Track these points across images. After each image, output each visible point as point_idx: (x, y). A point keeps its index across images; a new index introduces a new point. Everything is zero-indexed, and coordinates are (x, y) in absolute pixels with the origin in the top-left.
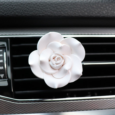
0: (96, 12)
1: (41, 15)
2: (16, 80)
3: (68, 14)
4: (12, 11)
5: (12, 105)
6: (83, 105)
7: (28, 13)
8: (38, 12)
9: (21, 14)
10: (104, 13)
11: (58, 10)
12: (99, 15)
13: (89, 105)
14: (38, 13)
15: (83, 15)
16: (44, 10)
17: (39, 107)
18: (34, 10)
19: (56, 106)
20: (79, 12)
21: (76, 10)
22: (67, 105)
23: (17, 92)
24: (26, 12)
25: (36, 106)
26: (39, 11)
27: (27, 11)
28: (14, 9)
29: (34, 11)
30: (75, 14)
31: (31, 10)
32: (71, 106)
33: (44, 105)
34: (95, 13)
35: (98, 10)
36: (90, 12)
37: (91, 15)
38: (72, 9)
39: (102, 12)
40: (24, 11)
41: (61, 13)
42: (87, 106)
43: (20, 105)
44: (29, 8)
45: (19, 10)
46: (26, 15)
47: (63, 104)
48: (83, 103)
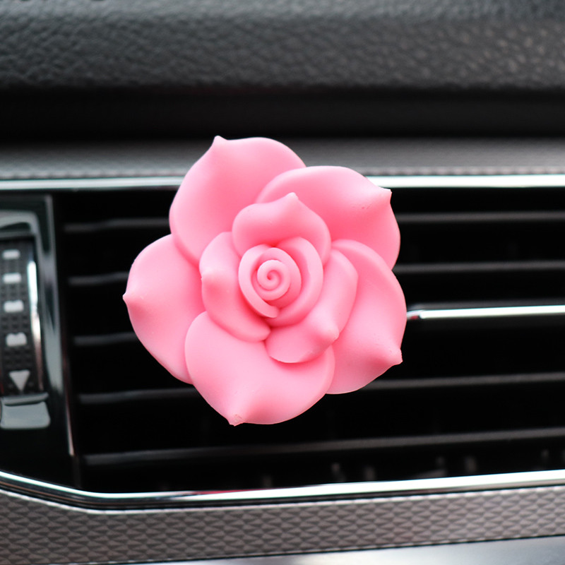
0: (473, 66)
1: (206, 79)
2: (87, 398)
3: (338, 75)
4: (66, 58)
5: (72, 524)
6: (416, 519)
7: (146, 73)
8: (192, 66)
9: (108, 74)
10: (513, 66)
11: (289, 58)
12: (485, 79)
13: (445, 516)
14: (192, 72)
15: (408, 81)
16: (222, 54)
18: (175, 54)
19: (285, 525)
20: (392, 64)
21: (374, 54)
22: (341, 517)
23: (95, 459)
25: (189, 524)
26: (195, 62)
27: (140, 62)
28: (76, 53)
29: (173, 63)
32: (360, 526)
33: (228, 522)
34: (468, 68)
35: (483, 56)
36: (444, 65)
37: (449, 79)
38: (359, 53)
39: (501, 63)
40: (123, 60)
42: (434, 522)
43: (110, 523)
45: (101, 58)
47: (322, 513)
48: (415, 509)
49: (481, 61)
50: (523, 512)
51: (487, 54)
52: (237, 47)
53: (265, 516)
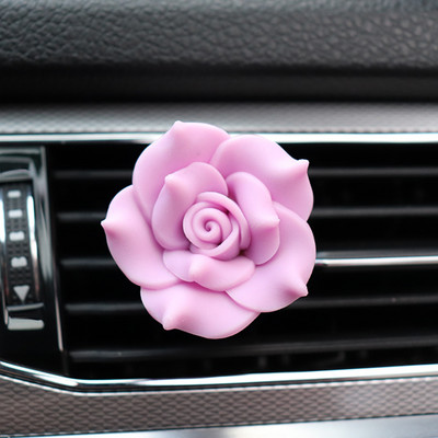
0: (374, 49)
1: (166, 58)
3: (269, 56)
4: (57, 42)
5: (62, 403)
6: (321, 401)
7: (119, 53)
8: (155, 49)
9: (90, 54)
10: (405, 50)
11: (231, 42)
12: (383, 60)
13: (342, 399)
14: (155, 53)
15: (323, 61)
16: (178, 39)
17: (159, 407)
18: (142, 39)
19: (222, 405)
20: (311, 47)
21: (297, 40)
22: (264, 399)
24: (110, 49)
25: (150, 404)
26: (157, 45)
27: (114, 45)
28: (65, 37)
29: (140, 46)
30: (295, 55)
31: (128, 40)
32: (278, 406)
33: (179, 402)
34: (370, 52)
35: (382, 42)
36: (351, 49)
37: (355, 60)
38: (285, 39)
39: (396, 47)
40: (101, 43)
41: (242, 54)
42: (334, 403)
43: (90, 402)
44: (121, 34)
45: (84, 41)
46: (110, 58)
47: (250, 396)
48: (320, 393)
49: (381, 46)
50: (401, 397)
51: (385, 40)
52: (191, 34)
53: (207, 398)
